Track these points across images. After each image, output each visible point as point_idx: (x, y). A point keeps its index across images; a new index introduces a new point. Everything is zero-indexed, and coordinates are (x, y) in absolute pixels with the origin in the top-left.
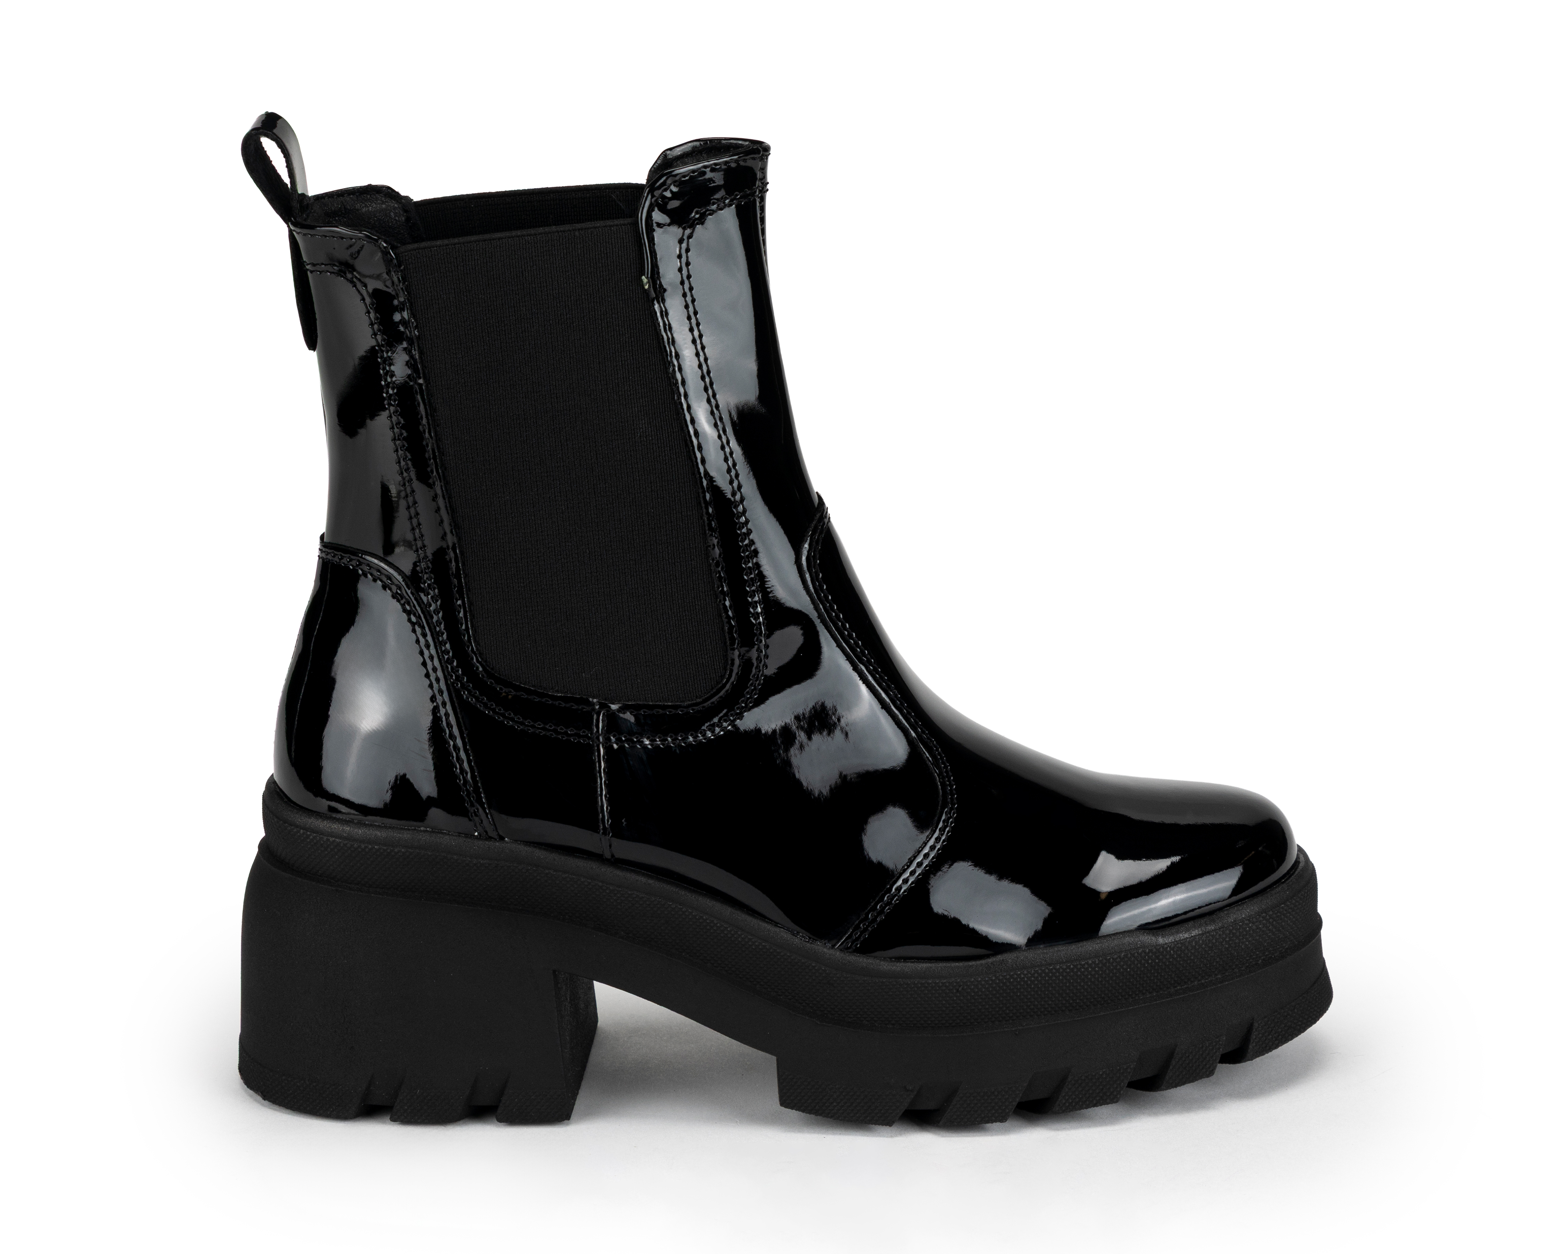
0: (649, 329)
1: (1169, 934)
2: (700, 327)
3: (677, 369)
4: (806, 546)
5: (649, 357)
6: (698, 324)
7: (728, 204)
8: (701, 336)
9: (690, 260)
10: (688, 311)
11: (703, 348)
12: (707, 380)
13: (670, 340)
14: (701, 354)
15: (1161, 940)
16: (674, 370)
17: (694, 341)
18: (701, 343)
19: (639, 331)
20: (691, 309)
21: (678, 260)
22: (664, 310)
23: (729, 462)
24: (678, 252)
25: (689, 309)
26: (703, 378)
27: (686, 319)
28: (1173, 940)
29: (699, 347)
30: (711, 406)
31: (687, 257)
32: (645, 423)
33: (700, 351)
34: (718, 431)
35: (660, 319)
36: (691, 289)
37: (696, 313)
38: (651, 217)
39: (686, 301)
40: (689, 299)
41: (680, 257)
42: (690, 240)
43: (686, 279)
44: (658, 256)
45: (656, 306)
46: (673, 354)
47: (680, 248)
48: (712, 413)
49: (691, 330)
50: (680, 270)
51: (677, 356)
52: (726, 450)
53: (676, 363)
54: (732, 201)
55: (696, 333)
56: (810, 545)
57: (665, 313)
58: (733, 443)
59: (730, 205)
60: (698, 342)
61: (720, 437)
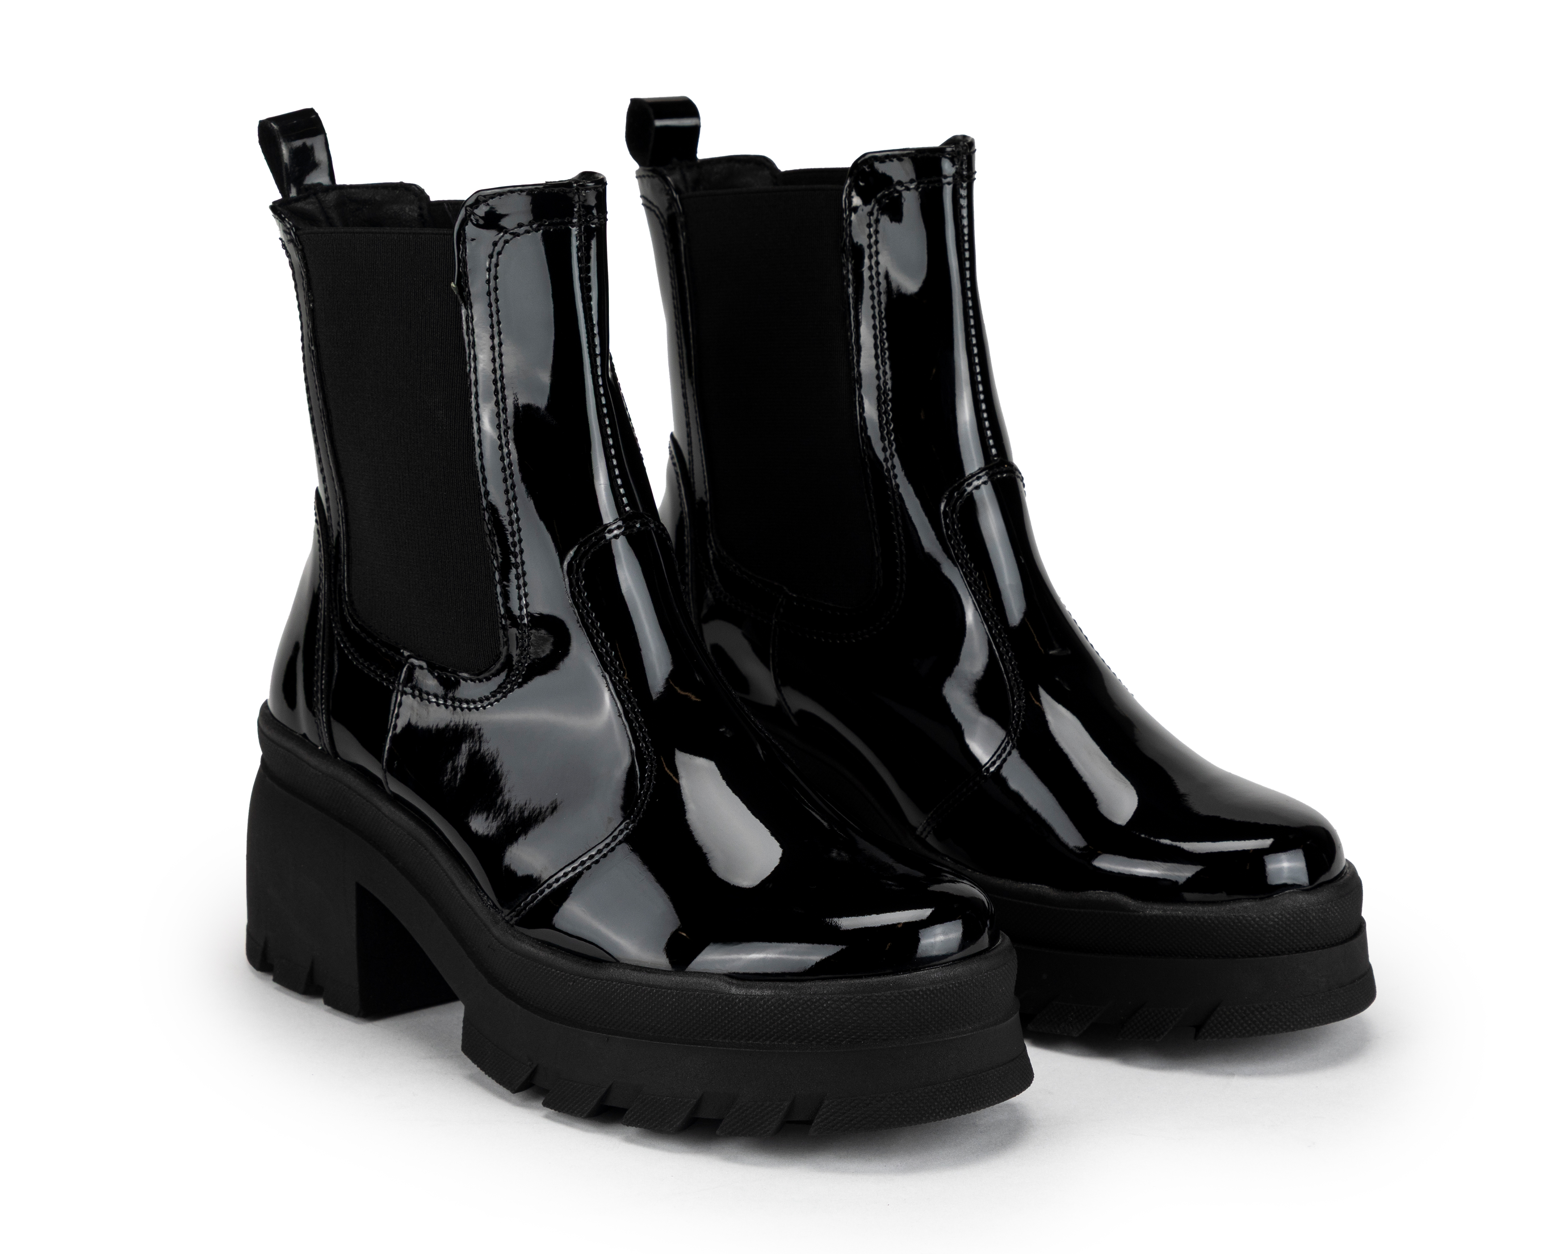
0: (458, 331)
1: (744, 987)
2: (502, 336)
3: (472, 370)
4: (572, 553)
5: (454, 356)
6: (500, 333)
7: (535, 229)
8: (500, 344)
9: (498, 275)
10: (492, 320)
11: (501, 355)
12: (499, 385)
13: (471, 343)
14: (498, 360)
15: (734, 990)
16: (470, 370)
17: (493, 348)
18: (500, 351)
19: (449, 331)
20: (495, 318)
21: (487, 273)
22: (470, 315)
23: (505, 462)
24: (488, 266)
25: (493, 318)
26: (495, 382)
27: (489, 327)
28: (744, 994)
29: (497, 354)
30: (499, 409)
31: (496, 271)
32: (442, 413)
33: (497, 358)
34: (500, 431)
35: (464, 323)
36: (497, 300)
37: (499, 323)
38: (464, 230)
39: (491, 310)
40: (494, 309)
41: (489, 270)
42: (500, 256)
43: (492, 292)
44: (468, 267)
45: (463, 311)
46: (472, 356)
47: (490, 263)
48: (498, 415)
49: (492, 337)
50: (488, 282)
51: (475, 358)
52: (504, 450)
53: (473, 365)
54: (539, 226)
55: (496, 341)
56: (575, 553)
57: (470, 318)
58: (512, 446)
59: (537, 230)
60: (497, 349)
61: (500, 438)
